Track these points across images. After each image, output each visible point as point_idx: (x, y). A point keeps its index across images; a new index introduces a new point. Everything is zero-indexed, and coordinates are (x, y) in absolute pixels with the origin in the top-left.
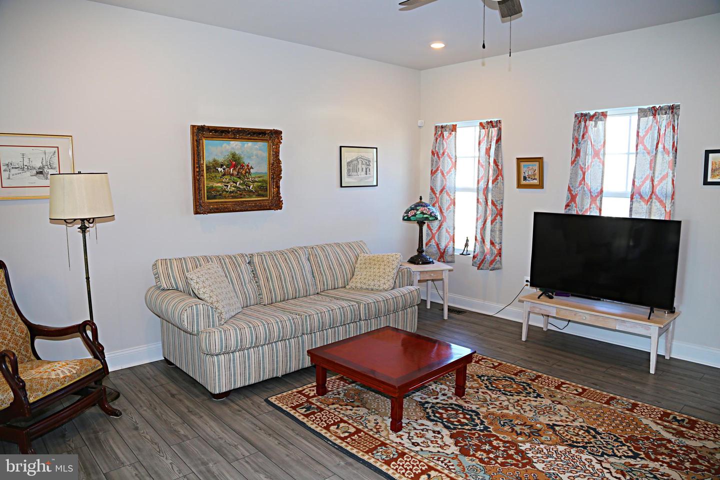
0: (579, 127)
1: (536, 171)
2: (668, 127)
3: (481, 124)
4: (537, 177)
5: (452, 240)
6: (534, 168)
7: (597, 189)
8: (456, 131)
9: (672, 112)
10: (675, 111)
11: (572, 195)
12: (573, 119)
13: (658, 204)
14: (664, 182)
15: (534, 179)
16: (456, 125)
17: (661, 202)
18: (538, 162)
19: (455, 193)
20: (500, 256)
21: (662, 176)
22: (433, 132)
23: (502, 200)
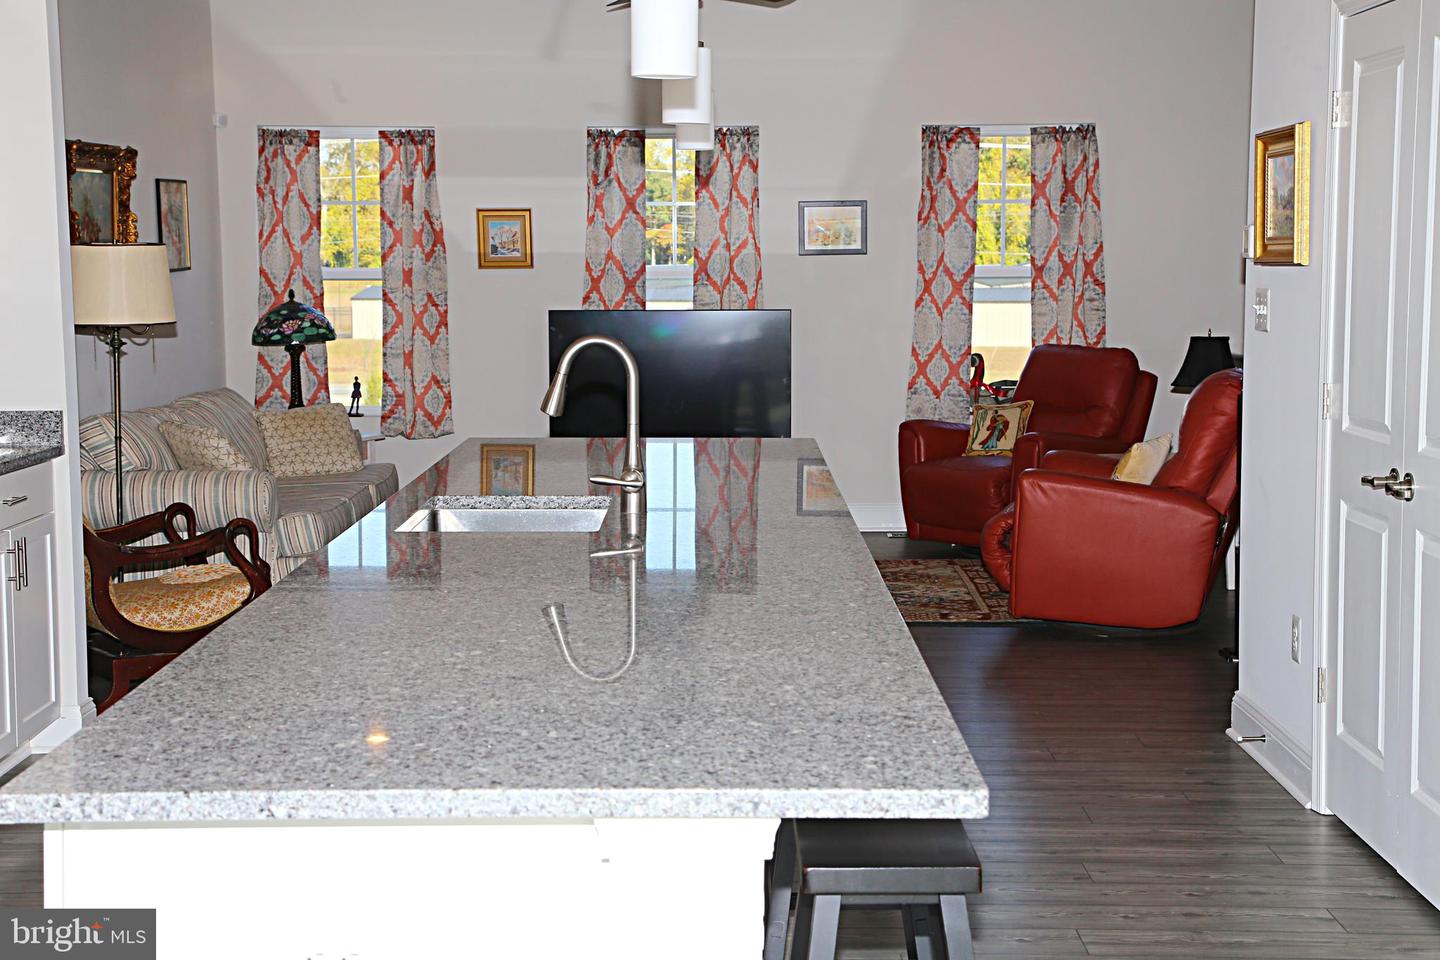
0: (597, 156)
1: (518, 235)
2: (744, 164)
3: (382, 134)
4: (518, 246)
5: (324, 386)
6: (514, 230)
7: (635, 266)
8: (318, 146)
9: (748, 140)
10: (752, 138)
11: (593, 279)
12: (585, 141)
13: (737, 287)
14: (744, 251)
15: (514, 251)
16: (318, 132)
17: (742, 284)
18: (522, 219)
19: (322, 283)
20: (450, 408)
21: (740, 242)
22: (256, 145)
23: (446, 293)
